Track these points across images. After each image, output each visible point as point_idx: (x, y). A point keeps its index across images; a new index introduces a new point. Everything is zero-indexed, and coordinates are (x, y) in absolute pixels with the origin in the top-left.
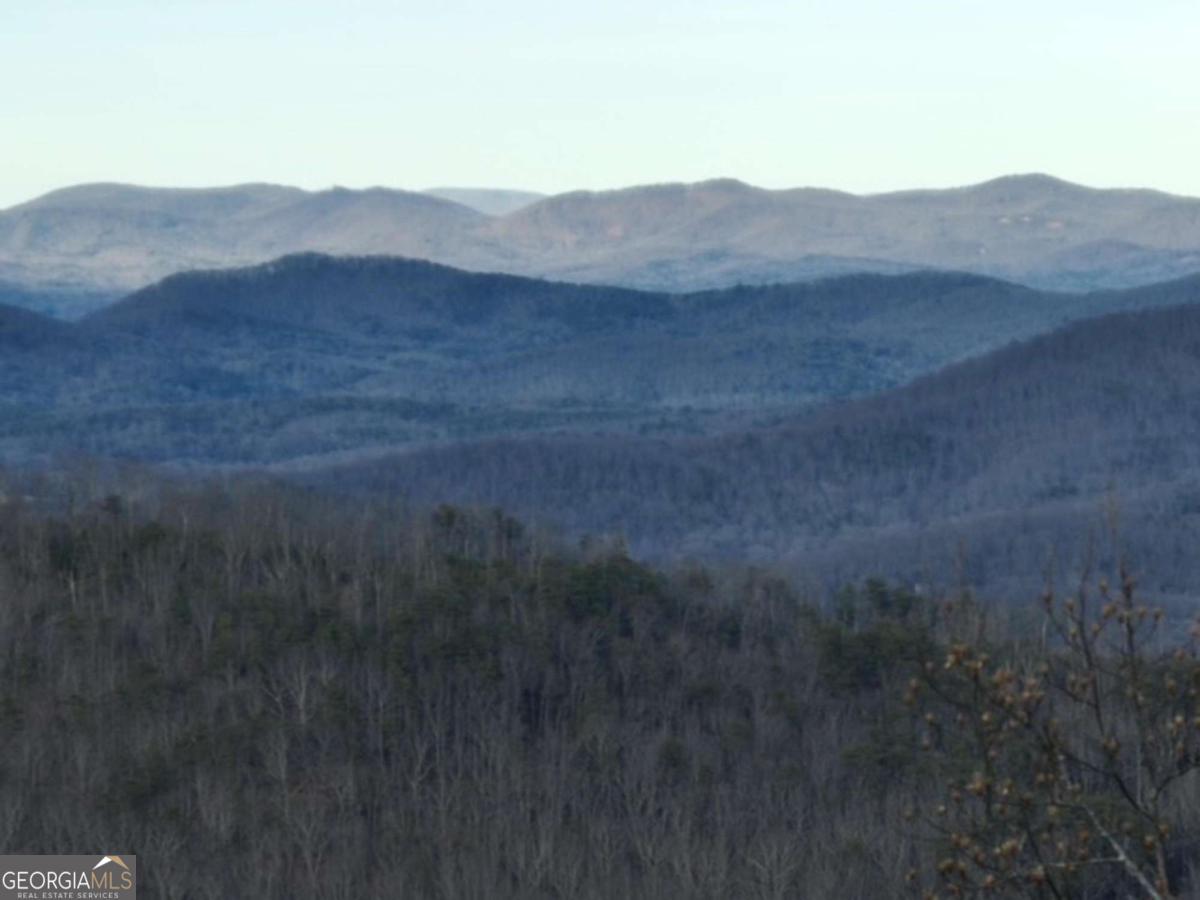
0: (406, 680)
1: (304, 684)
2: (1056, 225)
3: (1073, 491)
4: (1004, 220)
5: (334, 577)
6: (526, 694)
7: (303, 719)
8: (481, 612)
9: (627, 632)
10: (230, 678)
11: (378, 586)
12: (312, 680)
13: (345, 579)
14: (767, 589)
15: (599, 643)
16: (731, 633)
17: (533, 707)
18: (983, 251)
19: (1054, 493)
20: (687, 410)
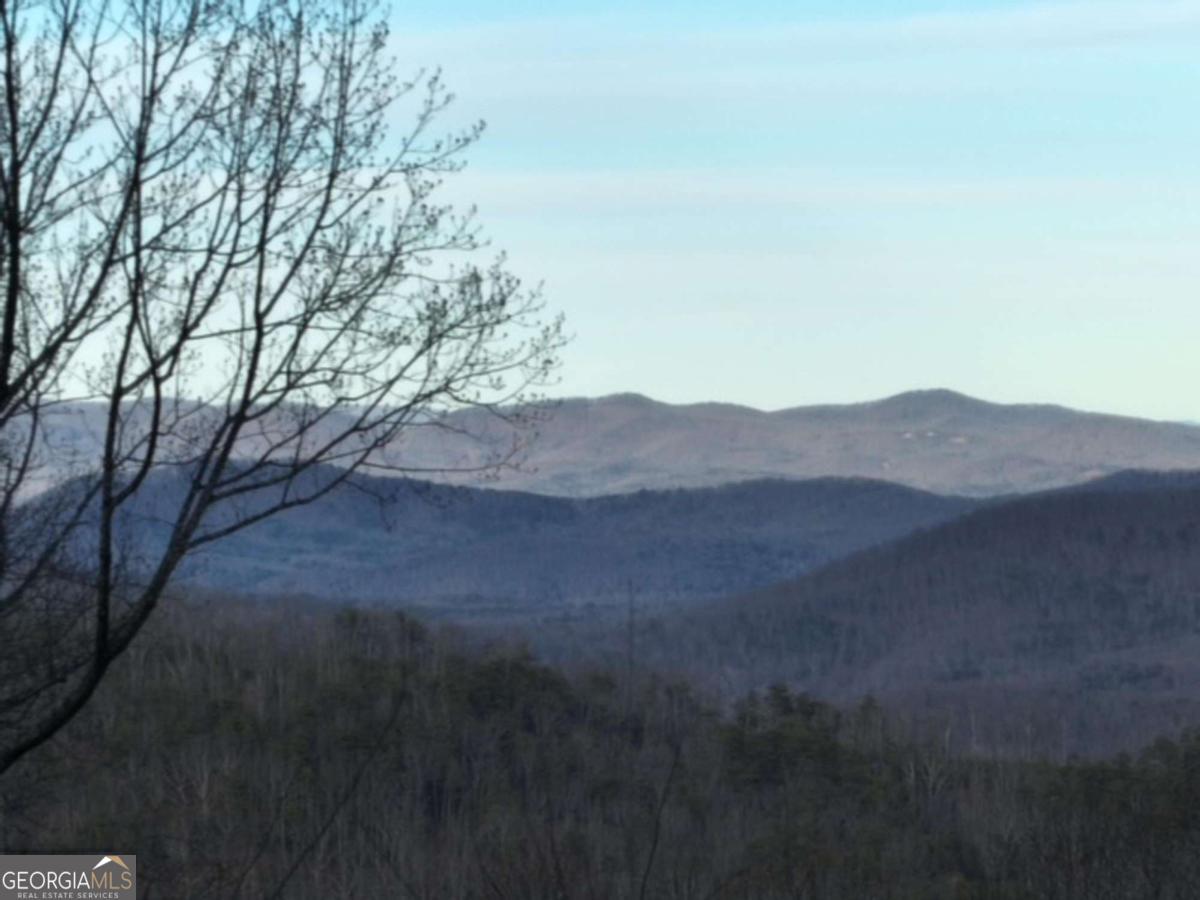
0: (307, 770)
1: (206, 776)
2: (960, 440)
3: (977, 674)
4: (908, 436)
5: (236, 675)
6: (429, 787)
7: (205, 809)
8: (384, 705)
9: (530, 727)
10: (132, 768)
11: (281, 681)
12: (214, 771)
13: (248, 675)
14: (669, 692)
15: (503, 738)
16: (635, 733)
17: (434, 798)
18: (886, 465)
19: (957, 676)
20: (591, 606)
